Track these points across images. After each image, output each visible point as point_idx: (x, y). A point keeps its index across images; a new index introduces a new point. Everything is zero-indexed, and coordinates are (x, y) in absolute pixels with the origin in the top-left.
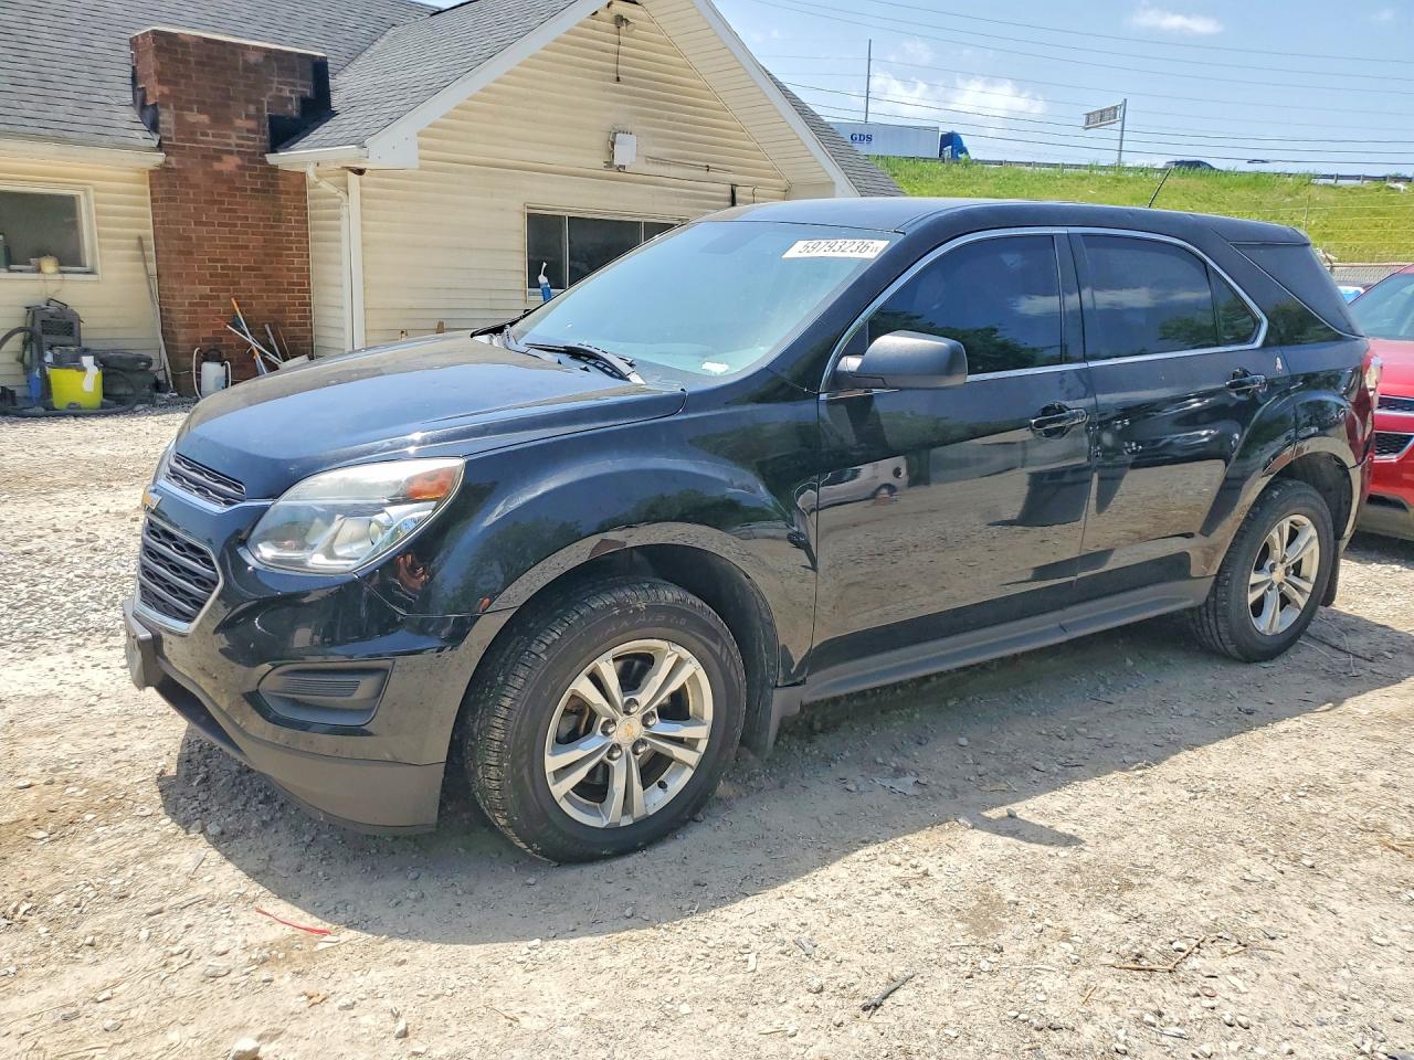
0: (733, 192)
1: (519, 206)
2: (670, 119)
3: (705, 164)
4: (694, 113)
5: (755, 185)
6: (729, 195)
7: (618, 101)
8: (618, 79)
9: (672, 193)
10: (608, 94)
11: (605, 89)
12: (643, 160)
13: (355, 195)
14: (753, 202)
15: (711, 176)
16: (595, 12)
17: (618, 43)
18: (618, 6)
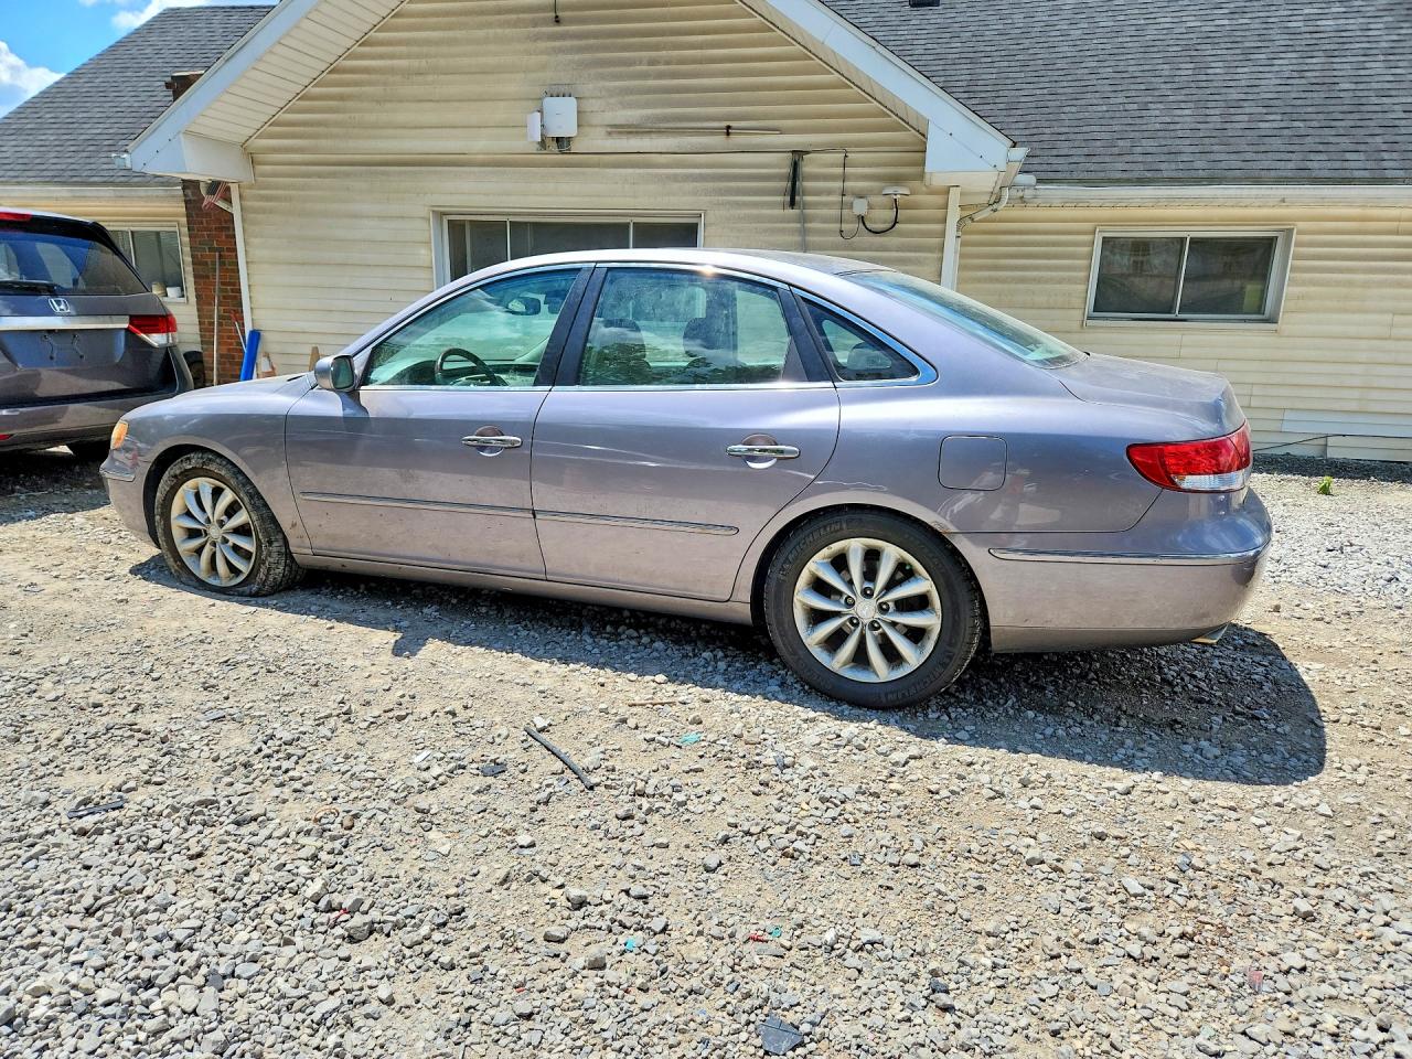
0: (795, 166)
1: (424, 212)
2: (652, 62)
3: (725, 124)
4: (700, 46)
5: (843, 148)
6: (787, 170)
7: (561, 50)
8: (557, 20)
9: (668, 177)
10: (542, 45)
11: (537, 38)
12: (602, 131)
13: (236, 210)
14: (844, 178)
15: (737, 140)
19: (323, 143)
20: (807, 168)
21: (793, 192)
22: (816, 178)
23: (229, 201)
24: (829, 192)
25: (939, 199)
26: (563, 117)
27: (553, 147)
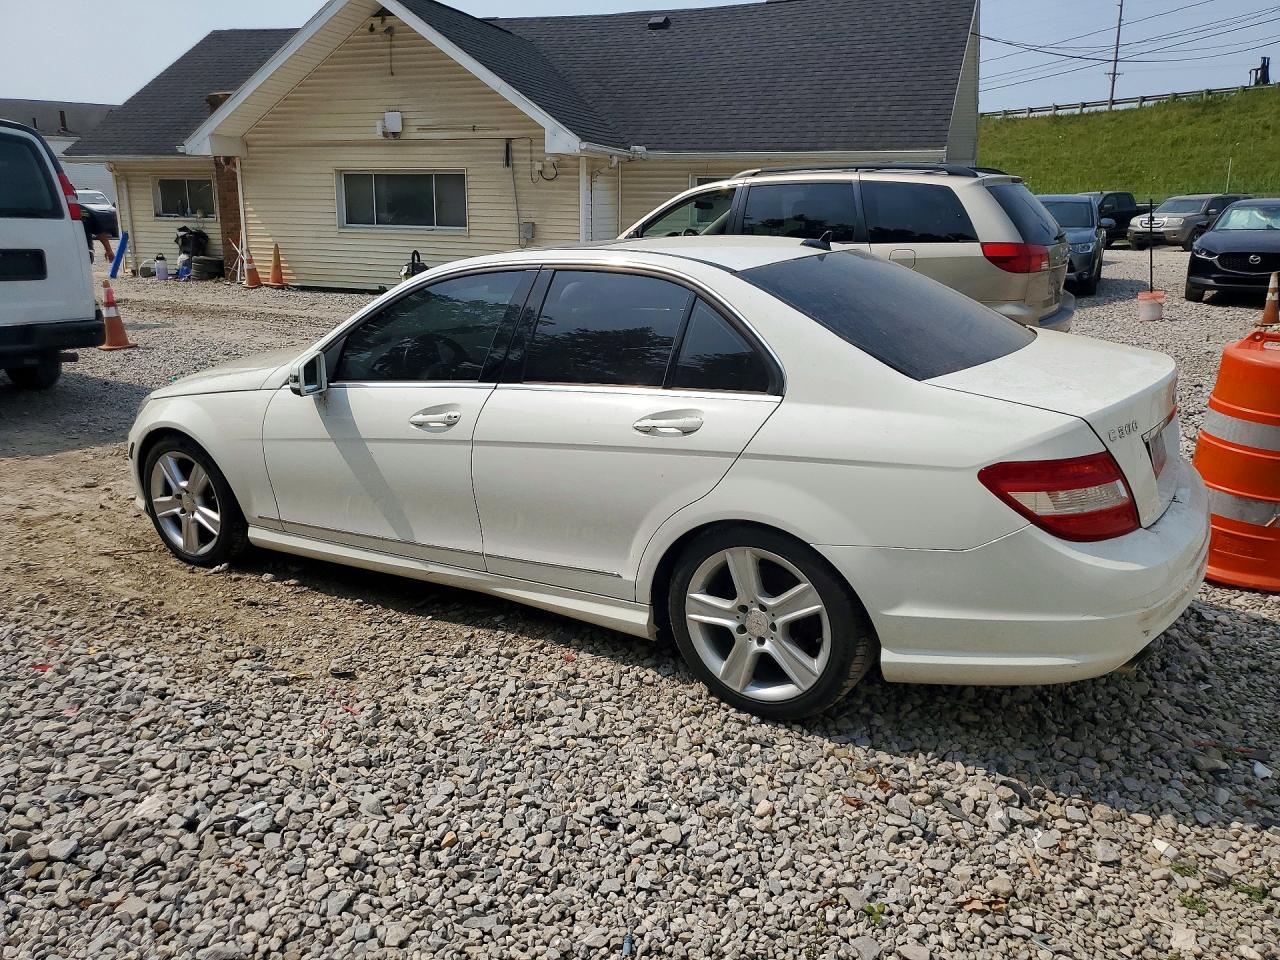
0: (507, 146)
1: (331, 170)
2: (438, 95)
3: (472, 125)
4: (459, 87)
5: (530, 137)
6: (504, 148)
7: (394, 89)
8: (392, 74)
10: (385, 86)
11: (383, 83)
12: (414, 129)
13: (238, 171)
14: (531, 151)
15: (479, 134)
16: (372, 29)
17: (391, 47)
18: (389, 21)
19: (279, 136)
20: (514, 146)
21: (507, 159)
22: (519, 151)
23: (235, 165)
24: (525, 159)
25: (575, 163)
26: (394, 123)
27: (391, 137)
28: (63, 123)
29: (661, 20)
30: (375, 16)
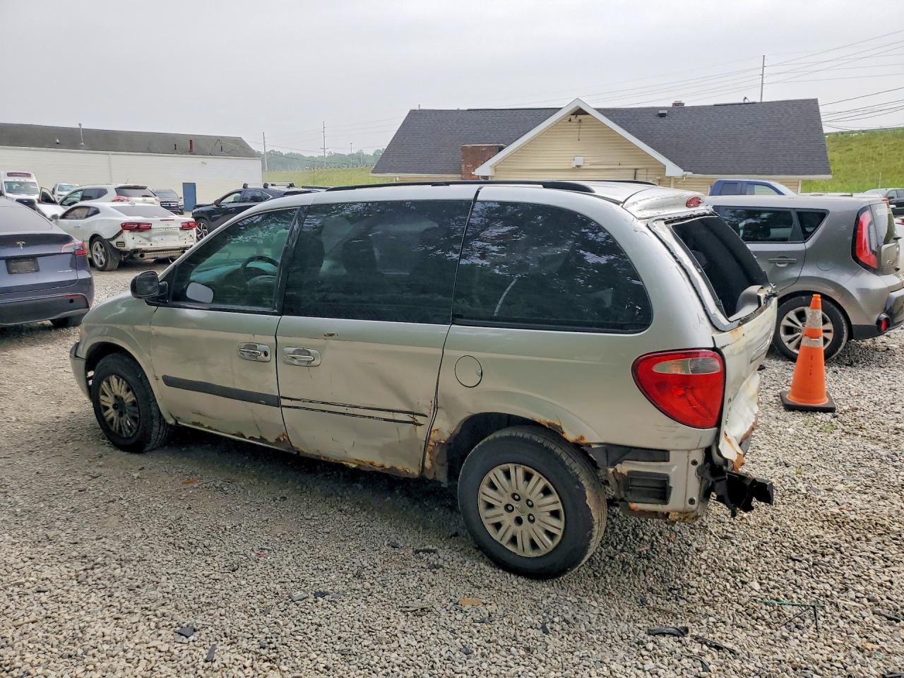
0: (636, 172)
2: (603, 150)
3: (618, 163)
5: (647, 168)
7: (580, 147)
8: (579, 140)
11: (574, 144)
12: (589, 164)
15: (621, 167)
16: (570, 120)
17: (580, 128)
18: (580, 117)
20: (638, 172)
22: (640, 175)
26: (579, 161)
28: (191, 147)
29: (666, 112)
30: (573, 114)
